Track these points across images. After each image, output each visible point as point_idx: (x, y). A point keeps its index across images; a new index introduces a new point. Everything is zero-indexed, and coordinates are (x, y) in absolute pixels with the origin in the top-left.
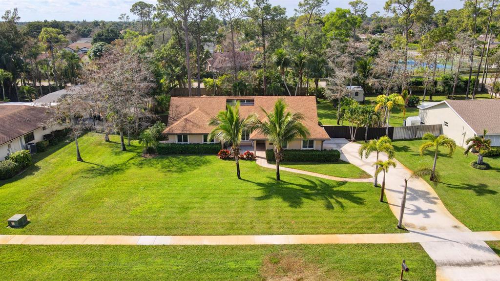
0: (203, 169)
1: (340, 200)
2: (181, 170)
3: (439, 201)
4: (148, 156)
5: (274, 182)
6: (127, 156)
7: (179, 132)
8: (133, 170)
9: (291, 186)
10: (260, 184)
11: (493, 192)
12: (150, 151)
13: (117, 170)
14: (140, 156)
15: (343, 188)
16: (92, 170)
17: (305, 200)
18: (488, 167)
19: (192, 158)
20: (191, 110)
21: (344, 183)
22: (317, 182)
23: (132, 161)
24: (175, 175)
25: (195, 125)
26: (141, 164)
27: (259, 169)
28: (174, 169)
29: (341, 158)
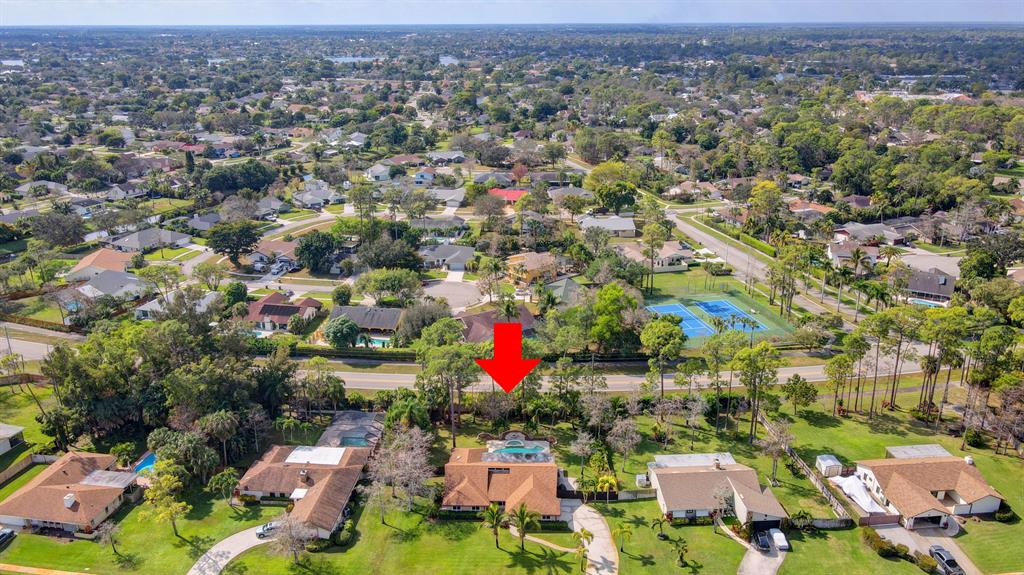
0: (474, 538)
1: (559, 569)
2: (458, 539)
3: (616, 571)
4: (432, 520)
5: (520, 551)
6: (417, 518)
7: (455, 504)
8: (425, 537)
9: (530, 555)
10: (511, 553)
11: (653, 563)
12: (433, 516)
13: (414, 536)
14: (426, 520)
15: (564, 559)
16: (395, 535)
17: (537, 568)
18: (665, 538)
19: (464, 524)
20: (461, 480)
21: (566, 553)
22: (548, 552)
23: (421, 526)
24: (455, 543)
25: (465, 497)
26: (429, 530)
27: (510, 538)
28: (453, 537)
29: (569, 525)
